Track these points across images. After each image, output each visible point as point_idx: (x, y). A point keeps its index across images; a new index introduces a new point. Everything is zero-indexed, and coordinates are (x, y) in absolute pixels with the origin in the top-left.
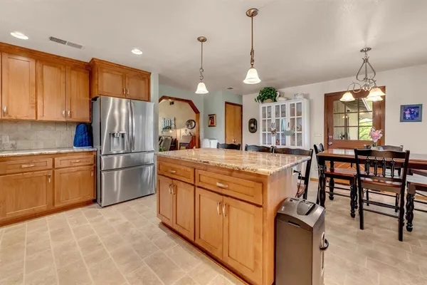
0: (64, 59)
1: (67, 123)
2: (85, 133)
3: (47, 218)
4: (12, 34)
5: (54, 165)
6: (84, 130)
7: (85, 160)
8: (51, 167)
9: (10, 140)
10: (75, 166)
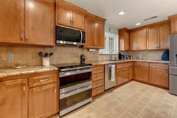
0: (157, 23)
1: (161, 50)
2: (166, 54)
3: (146, 85)
4: (136, 25)
5: (149, 66)
6: (166, 53)
7: (164, 67)
8: (148, 67)
9: (142, 56)
10: (158, 69)
